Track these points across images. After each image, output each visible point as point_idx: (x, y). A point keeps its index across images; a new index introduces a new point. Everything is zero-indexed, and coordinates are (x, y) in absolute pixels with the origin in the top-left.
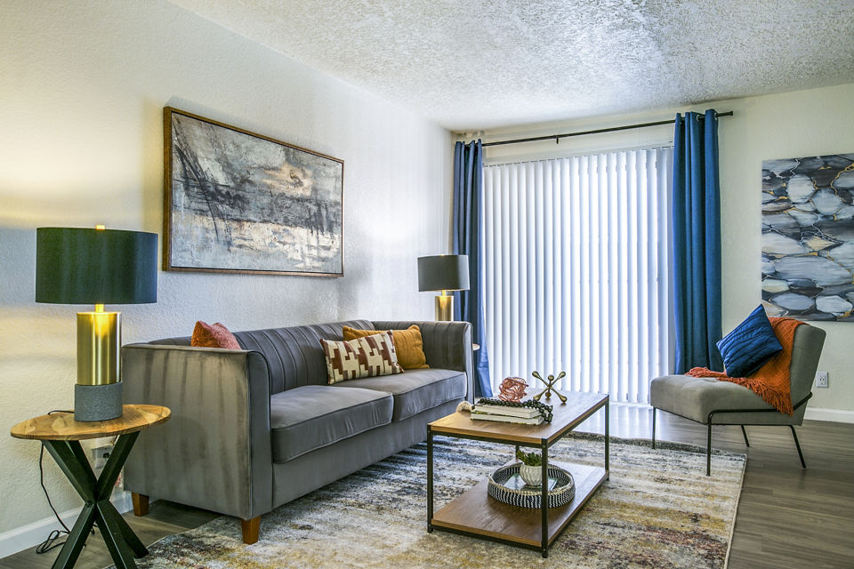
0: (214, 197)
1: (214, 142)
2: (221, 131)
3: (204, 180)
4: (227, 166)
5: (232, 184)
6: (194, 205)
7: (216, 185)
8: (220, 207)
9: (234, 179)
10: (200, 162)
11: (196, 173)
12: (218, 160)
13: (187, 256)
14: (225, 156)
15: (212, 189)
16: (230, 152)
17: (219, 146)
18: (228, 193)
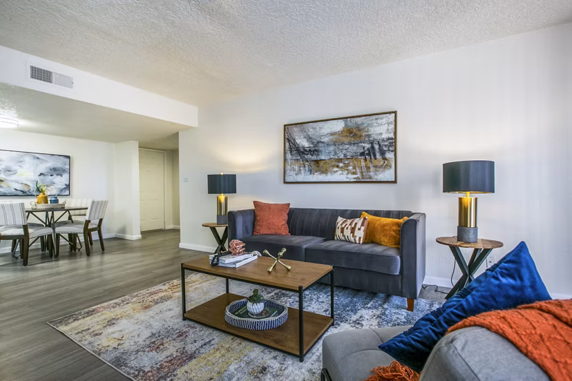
0: (303, 153)
1: (303, 131)
2: (305, 125)
3: (298, 147)
4: (309, 139)
5: (312, 146)
6: (294, 158)
7: (304, 148)
8: (306, 156)
9: (313, 143)
10: (297, 141)
11: (295, 145)
12: (305, 138)
13: (291, 177)
14: (309, 135)
15: (302, 150)
16: (311, 132)
17: (305, 131)
18: (310, 150)
